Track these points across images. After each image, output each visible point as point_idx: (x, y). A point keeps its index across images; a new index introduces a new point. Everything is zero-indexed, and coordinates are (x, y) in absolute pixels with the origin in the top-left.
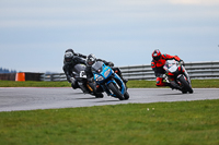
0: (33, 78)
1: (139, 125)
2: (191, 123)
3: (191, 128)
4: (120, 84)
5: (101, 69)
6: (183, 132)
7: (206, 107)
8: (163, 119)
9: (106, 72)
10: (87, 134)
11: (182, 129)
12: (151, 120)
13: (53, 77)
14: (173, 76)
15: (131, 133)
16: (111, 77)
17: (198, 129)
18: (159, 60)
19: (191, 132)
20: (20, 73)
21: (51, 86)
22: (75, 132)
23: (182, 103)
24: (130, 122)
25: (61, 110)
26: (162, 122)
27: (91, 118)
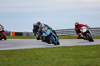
0: (19, 35)
1: (67, 56)
2: (90, 55)
3: (90, 57)
4: (55, 38)
5: (46, 31)
6: (87, 59)
7: (98, 48)
8: (78, 53)
9: (48, 32)
10: (43, 60)
11: (87, 58)
12: (73, 54)
13: (28, 34)
14: (85, 34)
15: (63, 60)
16: (51, 34)
17: (94, 58)
18: (78, 27)
19: (90, 59)
20: (13, 32)
21: (27, 38)
22: (37, 59)
23: (86, 46)
24: (63, 55)
25: (31, 49)
26: (77, 55)
27: (45, 53)
